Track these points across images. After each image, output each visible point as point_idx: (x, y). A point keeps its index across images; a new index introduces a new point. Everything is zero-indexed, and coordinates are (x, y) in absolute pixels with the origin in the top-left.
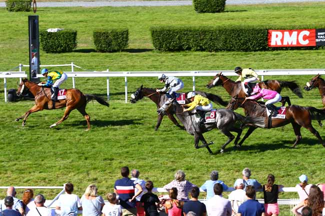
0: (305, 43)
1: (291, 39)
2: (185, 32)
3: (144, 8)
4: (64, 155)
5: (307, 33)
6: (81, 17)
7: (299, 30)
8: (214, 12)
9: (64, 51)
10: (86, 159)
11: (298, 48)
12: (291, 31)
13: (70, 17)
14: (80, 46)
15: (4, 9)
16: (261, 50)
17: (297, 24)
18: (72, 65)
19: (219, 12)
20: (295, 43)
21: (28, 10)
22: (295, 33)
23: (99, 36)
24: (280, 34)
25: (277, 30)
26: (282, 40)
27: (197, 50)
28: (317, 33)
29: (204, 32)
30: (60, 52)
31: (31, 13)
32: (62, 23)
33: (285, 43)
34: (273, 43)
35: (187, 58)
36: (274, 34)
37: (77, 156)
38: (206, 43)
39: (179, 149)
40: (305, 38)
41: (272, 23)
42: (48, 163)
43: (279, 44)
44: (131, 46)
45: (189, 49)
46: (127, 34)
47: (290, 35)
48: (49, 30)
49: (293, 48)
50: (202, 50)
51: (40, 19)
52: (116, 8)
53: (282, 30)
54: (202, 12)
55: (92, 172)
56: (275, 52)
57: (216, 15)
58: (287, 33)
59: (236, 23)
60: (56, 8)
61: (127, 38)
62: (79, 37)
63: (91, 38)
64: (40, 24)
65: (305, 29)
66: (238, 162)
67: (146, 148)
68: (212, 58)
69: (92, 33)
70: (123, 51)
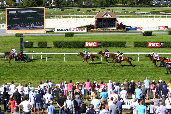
0: (95, 46)
1: (91, 45)
2: (63, 42)
3: (52, 36)
4: (29, 75)
5: (95, 43)
6: (35, 38)
7: (93, 42)
8: (70, 37)
9: (30, 47)
10: (35, 76)
11: (93, 47)
12: (91, 42)
13: (32, 38)
14: (34, 46)
15: (14, 36)
16: (83, 47)
17: (93, 41)
18: (32, 51)
19: (72, 37)
20: (92, 46)
21: (21, 36)
22: (92, 43)
23: (39, 43)
24: (88, 43)
25: (87, 42)
26: (89, 45)
27: (66, 47)
28: (98, 43)
29: (68, 42)
30: (29, 48)
31: (21, 37)
32: (29, 40)
33: (89, 46)
34: (86, 46)
35: (63, 49)
36: (86, 43)
37: (33, 76)
38: (68, 45)
39: (61, 74)
40: (95, 44)
41: (86, 40)
42: (25, 77)
43: (88, 46)
44: (48, 46)
45: (63, 47)
46: (47, 43)
47: (91, 43)
48: (26, 42)
49: (91, 47)
50: (67, 47)
51: (24, 39)
52: (44, 36)
53: (89, 42)
54: (67, 37)
55: (37, 80)
56: (87, 48)
57: (71, 38)
58: (90, 43)
59: (76, 40)
60: (28, 36)
61: (47, 44)
62: (34, 44)
63: (37, 44)
64: (24, 40)
65: (95, 42)
66: (76, 77)
67: (51, 74)
68: (70, 49)
69: (37, 42)
70: (46, 47)
